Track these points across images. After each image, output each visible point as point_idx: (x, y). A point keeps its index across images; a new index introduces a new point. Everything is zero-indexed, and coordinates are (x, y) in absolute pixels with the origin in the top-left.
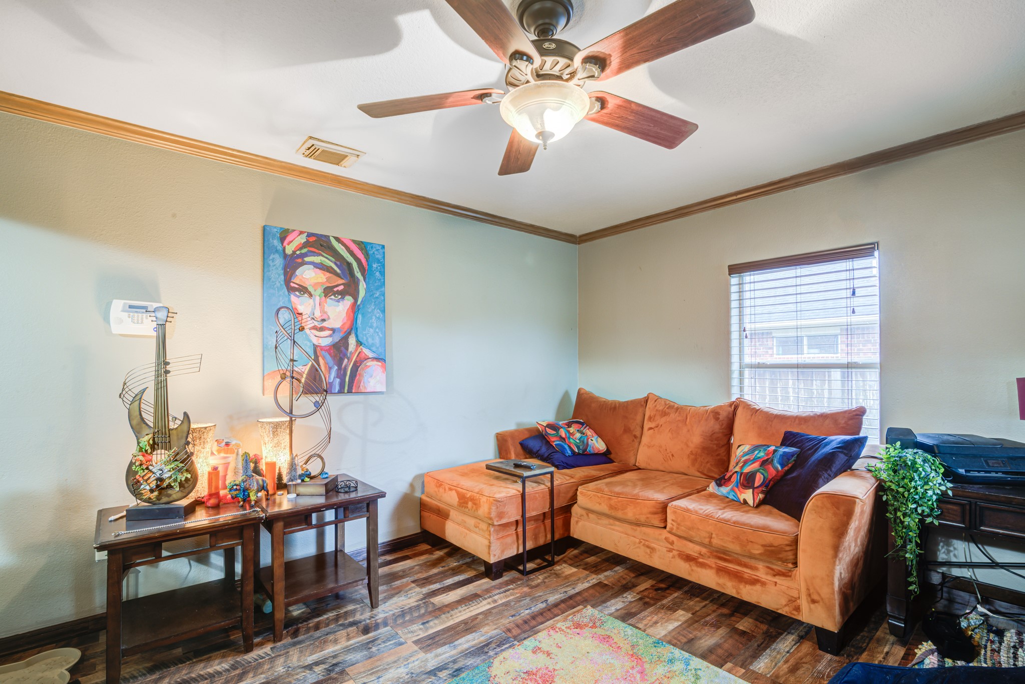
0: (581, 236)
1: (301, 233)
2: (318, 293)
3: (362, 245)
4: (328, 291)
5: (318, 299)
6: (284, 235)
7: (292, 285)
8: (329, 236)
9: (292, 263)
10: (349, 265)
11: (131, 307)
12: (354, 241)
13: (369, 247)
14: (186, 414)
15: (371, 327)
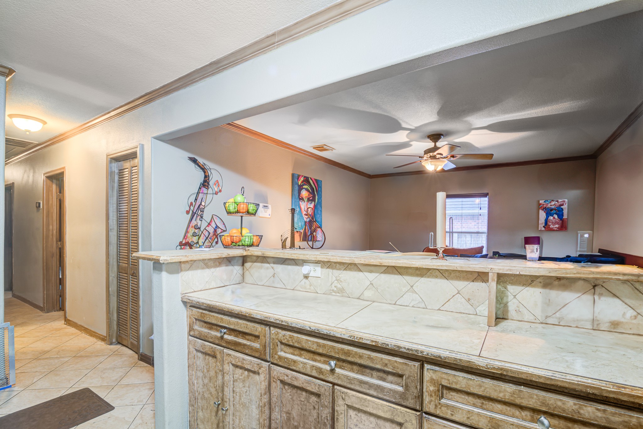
0: (373, 176)
1: (302, 176)
2: (306, 200)
3: (316, 180)
4: (309, 200)
5: (306, 202)
6: (299, 177)
7: (300, 197)
8: (308, 177)
9: (300, 188)
10: (313, 189)
11: (264, 206)
12: (315, 179)
13: (318, 181)
14: (299, 246)
15: (318, 214)
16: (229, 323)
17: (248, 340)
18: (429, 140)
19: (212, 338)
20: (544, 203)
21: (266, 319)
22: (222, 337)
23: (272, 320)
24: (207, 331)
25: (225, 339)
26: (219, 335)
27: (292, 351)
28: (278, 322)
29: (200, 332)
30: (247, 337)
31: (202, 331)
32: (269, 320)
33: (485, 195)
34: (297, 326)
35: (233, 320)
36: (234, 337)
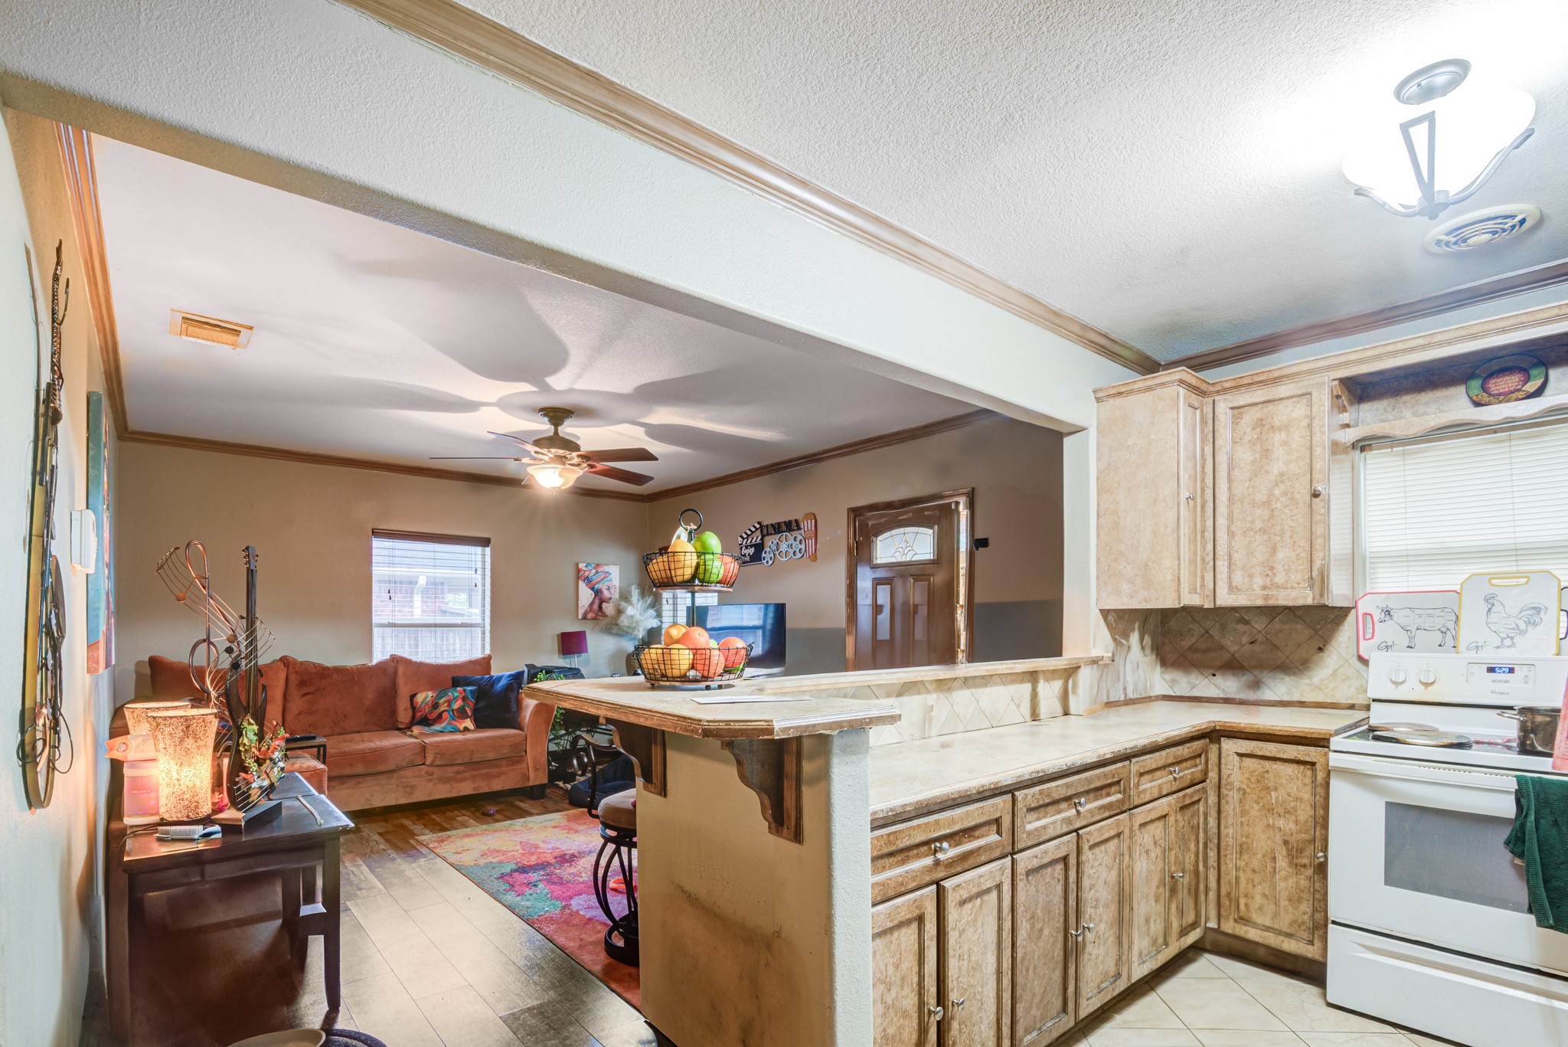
16: (953, 821)
17: (978, 838)
18: (546, 419)
19: (914, 879)
20: (585, 569)
21: (1019, 779)
22: (937, 863)
23: (1027, 777)
24: (902, 870)
25: (943, 861)
26: (928, 861)
27: (1036, 815)
28: (1034, 775)
29: (883, 885)
30: (977, 833)
31: (890, 879)
32: (1023, 779)
33: (485, 542)
34: (1054, 771)
35: (958, 811)
36: (956, 848)
